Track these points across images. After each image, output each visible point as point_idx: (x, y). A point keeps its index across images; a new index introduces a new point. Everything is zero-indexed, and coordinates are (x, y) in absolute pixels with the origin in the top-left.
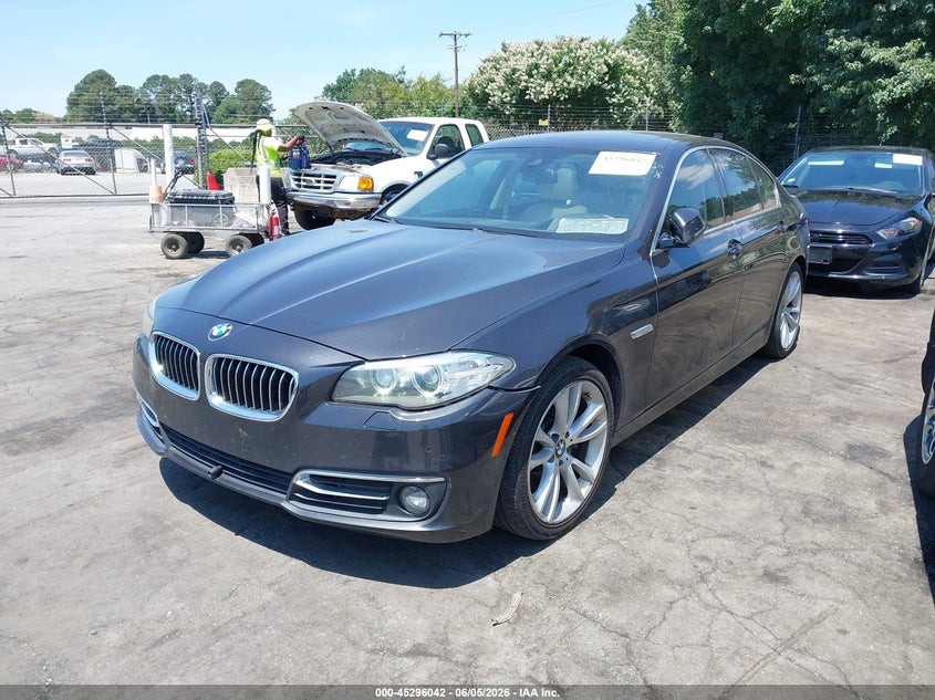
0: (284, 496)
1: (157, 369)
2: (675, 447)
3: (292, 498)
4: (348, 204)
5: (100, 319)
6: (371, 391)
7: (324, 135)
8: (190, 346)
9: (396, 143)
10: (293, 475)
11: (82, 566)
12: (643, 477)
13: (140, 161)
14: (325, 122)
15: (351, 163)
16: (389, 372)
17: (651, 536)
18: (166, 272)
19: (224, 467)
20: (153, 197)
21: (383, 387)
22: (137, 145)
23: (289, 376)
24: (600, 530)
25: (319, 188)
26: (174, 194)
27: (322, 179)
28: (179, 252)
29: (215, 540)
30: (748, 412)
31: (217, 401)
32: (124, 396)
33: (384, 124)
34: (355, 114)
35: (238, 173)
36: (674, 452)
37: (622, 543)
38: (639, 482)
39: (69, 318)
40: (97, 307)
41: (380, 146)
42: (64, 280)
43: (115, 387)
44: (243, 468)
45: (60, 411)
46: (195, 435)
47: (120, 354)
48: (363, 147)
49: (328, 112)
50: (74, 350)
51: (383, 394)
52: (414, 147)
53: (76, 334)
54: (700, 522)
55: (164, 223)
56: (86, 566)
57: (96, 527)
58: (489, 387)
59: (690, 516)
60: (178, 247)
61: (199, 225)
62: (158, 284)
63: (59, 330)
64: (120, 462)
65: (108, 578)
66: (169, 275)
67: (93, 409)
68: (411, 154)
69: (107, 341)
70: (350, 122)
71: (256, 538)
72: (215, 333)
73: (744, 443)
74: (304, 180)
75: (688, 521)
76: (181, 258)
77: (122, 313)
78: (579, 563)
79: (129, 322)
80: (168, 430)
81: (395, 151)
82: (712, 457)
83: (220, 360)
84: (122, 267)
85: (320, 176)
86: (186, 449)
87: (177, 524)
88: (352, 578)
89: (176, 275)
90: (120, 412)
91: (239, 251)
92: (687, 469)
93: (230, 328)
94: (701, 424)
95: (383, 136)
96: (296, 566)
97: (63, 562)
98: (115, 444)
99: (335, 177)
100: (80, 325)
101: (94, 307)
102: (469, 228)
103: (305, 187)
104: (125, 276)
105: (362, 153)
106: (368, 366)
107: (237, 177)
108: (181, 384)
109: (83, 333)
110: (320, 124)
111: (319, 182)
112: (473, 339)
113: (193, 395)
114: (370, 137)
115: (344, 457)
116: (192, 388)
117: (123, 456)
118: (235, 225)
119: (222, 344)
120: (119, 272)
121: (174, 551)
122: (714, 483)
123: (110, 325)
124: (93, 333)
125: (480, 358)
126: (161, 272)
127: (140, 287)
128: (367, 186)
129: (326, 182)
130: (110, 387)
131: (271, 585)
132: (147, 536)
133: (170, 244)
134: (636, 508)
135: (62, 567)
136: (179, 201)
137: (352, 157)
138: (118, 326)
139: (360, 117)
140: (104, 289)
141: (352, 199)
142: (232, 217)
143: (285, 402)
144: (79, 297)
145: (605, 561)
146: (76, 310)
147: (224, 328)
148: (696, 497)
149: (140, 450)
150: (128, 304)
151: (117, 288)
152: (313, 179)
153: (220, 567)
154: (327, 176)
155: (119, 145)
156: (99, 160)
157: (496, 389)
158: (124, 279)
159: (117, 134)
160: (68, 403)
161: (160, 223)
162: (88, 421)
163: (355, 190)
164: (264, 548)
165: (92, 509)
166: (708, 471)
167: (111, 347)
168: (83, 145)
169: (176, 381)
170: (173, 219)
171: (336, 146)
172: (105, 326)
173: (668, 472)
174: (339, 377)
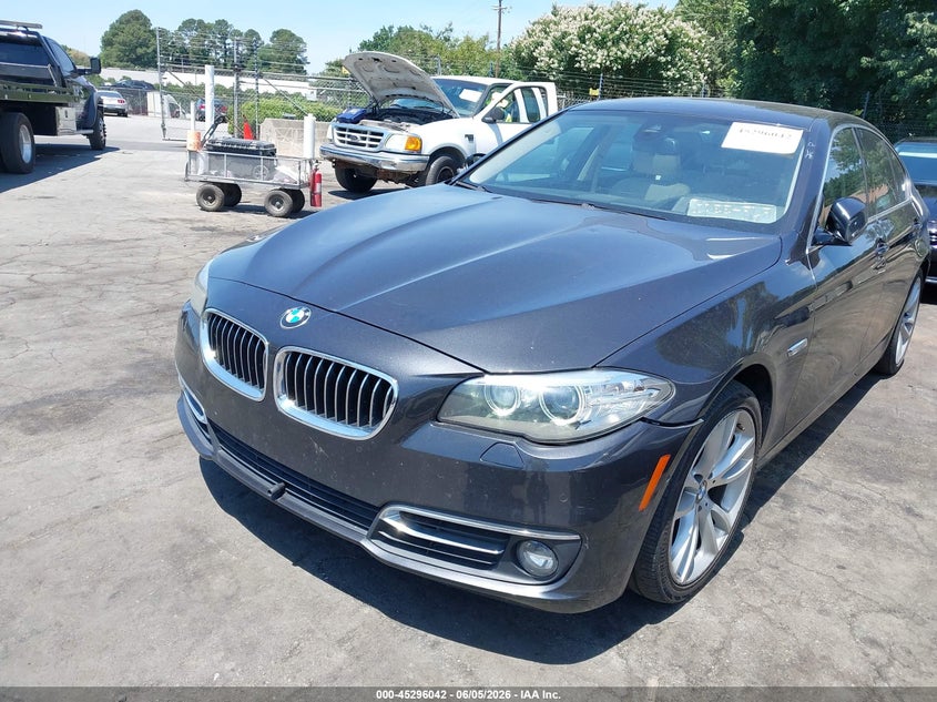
0: (366, 532)
1: (209, 355)
2: (798, 481)
3: (374, 536)
4: (394, 165)
5: (131, 273)
6: (484, 411)
7: (372, 89)
8: (255, 332)
9: (448, 102)
10: (380, 509)
11: (108, 595)
12: (771, 519)
13: (172, 107)
14: (373, 75)
15: (399, 121)
16: (512, 390)
17: (798, 604)
18: (201, 225)
19: (287, 485)
20: (191, 143)
21: (502, 407)
22: (169, 89)
23: (385, 385)
24: (736, 591)
25: (364, 145)
26: (213, 142)
27: (368, 136)
28: (214, 205)
29: (269, 569)
30: (873, 441)
31: (287, 405)
32: (158, 367)
33: (437, 81)
34: (408, 68)
35: (276, 124)
36: (800, 487)
37: (768, 611)
38: (767, 525)
39: (98, 270)
40: (129, 259)
41: (432, 105)
42: (94, 226)
43: (149, 356)
44: (312, 490)
45: (86, 381)
46: (254, 442)
47: (153, 316)
48: (411, 104)
49: (379, 63)
50: (102, 307)
51: (501, 415)
52: (466, 108)
53: (105, 288)
54: (854, 587)
55: (200, 172)
56: (113, 596)
57: (125, 541)
58: (643, 419)
59: (841, 579)
60: (214, 199)
61: (238, 176)
62: (193, 238)
63: (90, 282)
64: (154, 455)
65: (139, 616)
66: (204, 229)
67: (123, 381)
68: (463, 116)
69: (139, 299)
70: (401, 77)
71: (318, 571)
72: (289, 319)
73: (877, 480)
74: (349, 136)
75: (840, 585)
76: (217, 210)
77: (155, 268)
78: (719, 638)
79: (163, 278)
80: (217, 429)
81: (446, 111)
82: (845, 497)
83: (295, 355)
84: (156, 215)
85: (366, 132)
86: (238, 455)
87: (221, 544)
88: (442, 640)
89: (212, 229)
90: (154, 387)
91: (279, 207)
92: (820, 511)
93: (307, 314)
94: (820, 451)
95: (434, 93)
96: (369, 615)
97: (85, 588)
98: (148, 427)
99: (381, 135)
100: (110, 278)
101: (125, 259)
102: (578, 203)
103: (349, 143)
104: (159, 226)
105: (410, 110)
106: (487, 380)
107: (274, 129)
108: (240, 376)
109: (112, 288)
110: (368, 76)
111: (364, 139)
112: (622, 354)
113: (255, 394)
114: (421, 94)
115: (450, 496)
116: (254, 383)
117: (157, 444)
118: (276, 180)
119: (296, 334)
120: (151, 221)
121: (220, 583)
122: (856, 533)
123: (142, 281)
124: (124, 290)
125: (629, 380)
126: (196, 225)
127: (173, 239)
128: (415, 147)
129: (372, 140)
130: (142, 356)
131: (341, 642)
132: (187, 558)
133: (206, 194)
134: (773, 563)
135: (84, 595)
136: (217, 150)
137: (400, 114)
138: (151, 283)
139: (412, 71)
140: (137, 240)
141: (397, 159)
142: (272, 169)
143: (378, 417)
144: (111, 246)
145: (751, 638)
146: (107, 260)
147: (301, 314)
148: (841, 551)
149: (176, 438)
150: (161, 258)
151: (149, 238)
152: (358, 135)
153: (277, 610)
154: (373, 133)
155: (152, 88)
156: (131, 103)
157: (650, 421)
158: (158, 229)
159: (150, 76)
160: (96, 372)
161: (197, 172)
162: (118, 396)
163: (402, 150)
164: (329, 586)
165: (121, 515)
166: (844, 515)
167: (143, 307)
168: (116, 86)
169: (233, 373)
170: (210, 169)
171: (383, 102)
172: (137, 281)
173: (798, 514)
174: (450, 390)
